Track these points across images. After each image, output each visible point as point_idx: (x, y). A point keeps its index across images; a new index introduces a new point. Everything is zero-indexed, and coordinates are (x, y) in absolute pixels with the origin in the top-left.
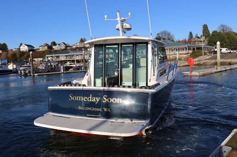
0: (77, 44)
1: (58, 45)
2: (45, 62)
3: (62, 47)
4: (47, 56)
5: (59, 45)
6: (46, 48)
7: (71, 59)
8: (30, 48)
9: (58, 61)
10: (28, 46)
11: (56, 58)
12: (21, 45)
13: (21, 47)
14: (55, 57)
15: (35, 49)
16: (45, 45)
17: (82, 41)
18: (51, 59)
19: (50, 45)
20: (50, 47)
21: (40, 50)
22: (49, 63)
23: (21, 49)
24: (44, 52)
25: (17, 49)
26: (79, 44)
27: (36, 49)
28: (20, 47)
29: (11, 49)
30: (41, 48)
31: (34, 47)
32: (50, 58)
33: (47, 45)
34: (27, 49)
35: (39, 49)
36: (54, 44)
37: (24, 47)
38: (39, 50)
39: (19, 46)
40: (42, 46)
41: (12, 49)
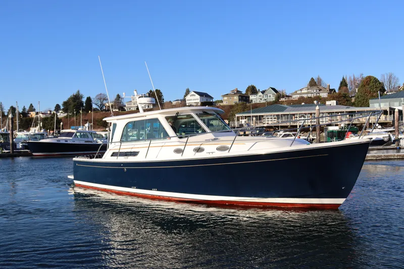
0: (303, 92)
1: (260, 94)
2: (234, 128)
3: (270, 96)
4: (237, 115)
5: (263, 92)
6: (236, 98)
7: (288, 124)
8: (205, 100)
9: (260, 127)
10: (201, 94)
11: (257, 120)
12: (188, 92)
13: (188, 97)
14: (254, 118)
15: (214, 100)
16: (235, 94)
17: (313, 83)
18: (245, 122)
19: (244, 92)
20: (244, 98)
21: (225, 103)
22: (241, 131)
23: (187, 102)
24: (231, 107)
25: (180, 101)
26: (306, 91)
27: (216, 102)
28: (185, 96)
29: (168, 101)
30: (226, 98)
31: (212, 98)
32: (243, 121)
33: (238, 92)
34: (199, 101)
35: (222, 101)
36: (253, 90)
37: (193, 98)
38: (221, 104)
39: (184, 94)
40: (227, 95)
41: (170, 102)
